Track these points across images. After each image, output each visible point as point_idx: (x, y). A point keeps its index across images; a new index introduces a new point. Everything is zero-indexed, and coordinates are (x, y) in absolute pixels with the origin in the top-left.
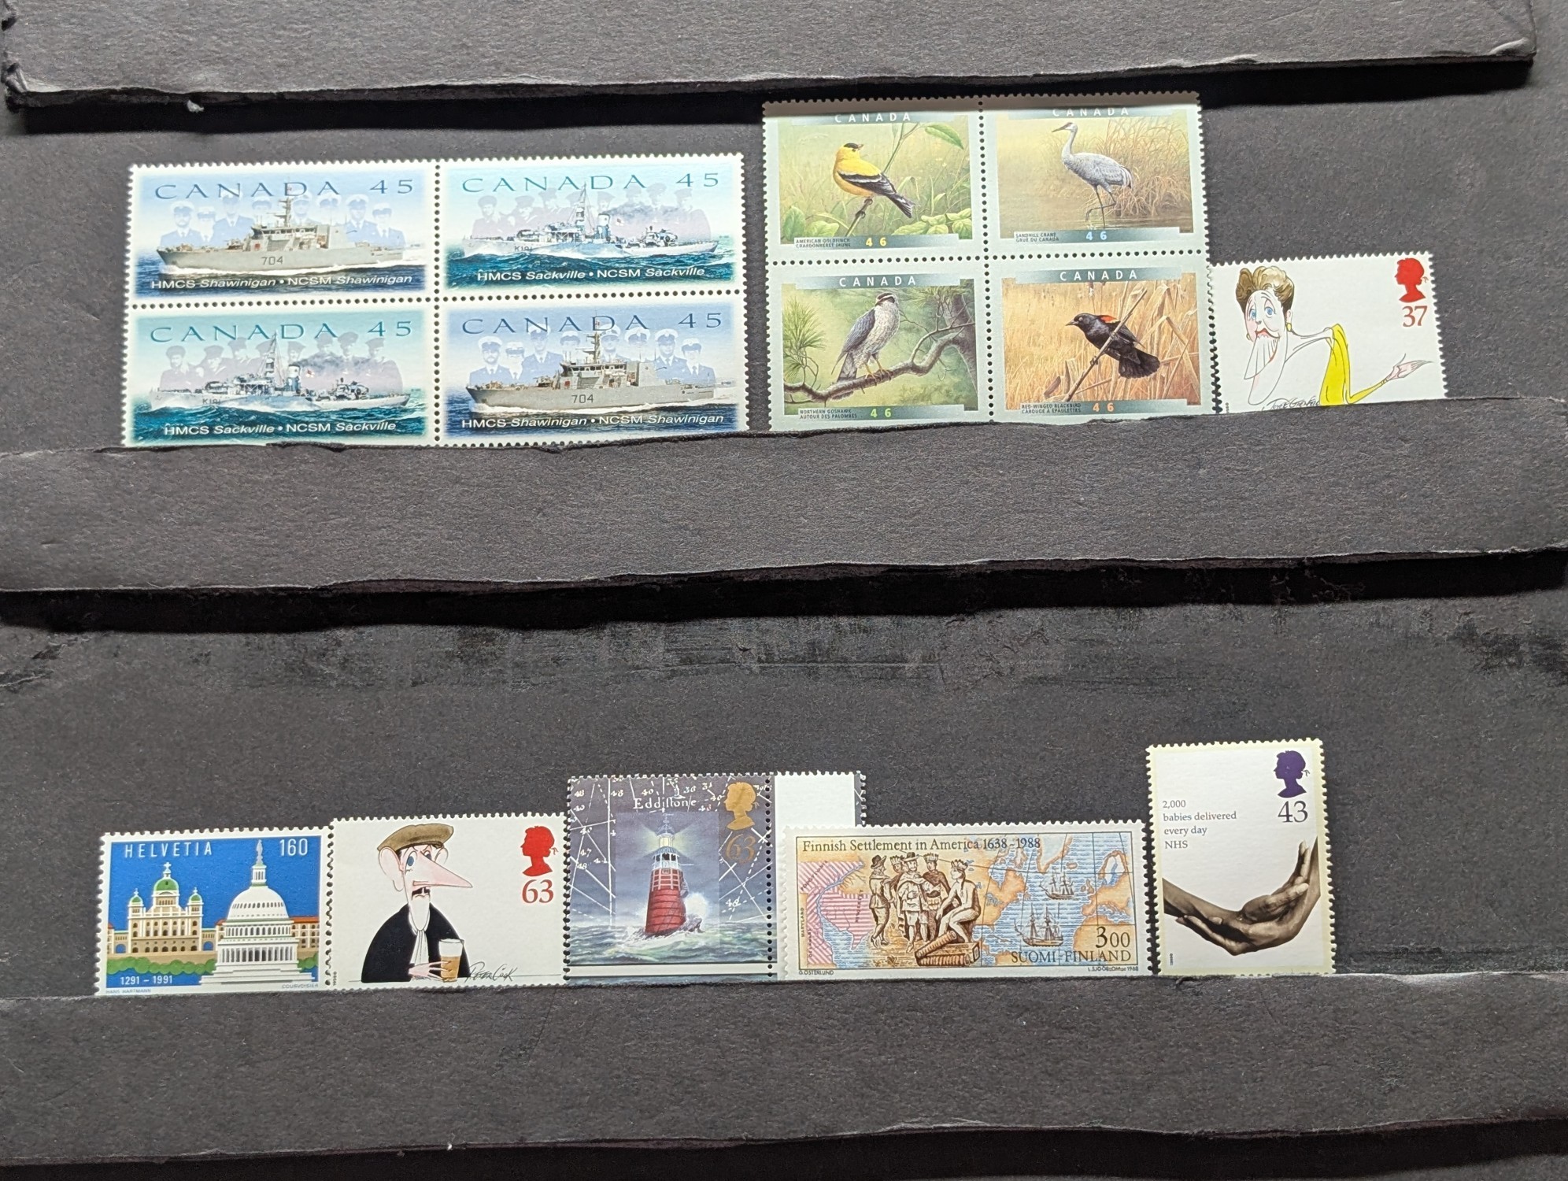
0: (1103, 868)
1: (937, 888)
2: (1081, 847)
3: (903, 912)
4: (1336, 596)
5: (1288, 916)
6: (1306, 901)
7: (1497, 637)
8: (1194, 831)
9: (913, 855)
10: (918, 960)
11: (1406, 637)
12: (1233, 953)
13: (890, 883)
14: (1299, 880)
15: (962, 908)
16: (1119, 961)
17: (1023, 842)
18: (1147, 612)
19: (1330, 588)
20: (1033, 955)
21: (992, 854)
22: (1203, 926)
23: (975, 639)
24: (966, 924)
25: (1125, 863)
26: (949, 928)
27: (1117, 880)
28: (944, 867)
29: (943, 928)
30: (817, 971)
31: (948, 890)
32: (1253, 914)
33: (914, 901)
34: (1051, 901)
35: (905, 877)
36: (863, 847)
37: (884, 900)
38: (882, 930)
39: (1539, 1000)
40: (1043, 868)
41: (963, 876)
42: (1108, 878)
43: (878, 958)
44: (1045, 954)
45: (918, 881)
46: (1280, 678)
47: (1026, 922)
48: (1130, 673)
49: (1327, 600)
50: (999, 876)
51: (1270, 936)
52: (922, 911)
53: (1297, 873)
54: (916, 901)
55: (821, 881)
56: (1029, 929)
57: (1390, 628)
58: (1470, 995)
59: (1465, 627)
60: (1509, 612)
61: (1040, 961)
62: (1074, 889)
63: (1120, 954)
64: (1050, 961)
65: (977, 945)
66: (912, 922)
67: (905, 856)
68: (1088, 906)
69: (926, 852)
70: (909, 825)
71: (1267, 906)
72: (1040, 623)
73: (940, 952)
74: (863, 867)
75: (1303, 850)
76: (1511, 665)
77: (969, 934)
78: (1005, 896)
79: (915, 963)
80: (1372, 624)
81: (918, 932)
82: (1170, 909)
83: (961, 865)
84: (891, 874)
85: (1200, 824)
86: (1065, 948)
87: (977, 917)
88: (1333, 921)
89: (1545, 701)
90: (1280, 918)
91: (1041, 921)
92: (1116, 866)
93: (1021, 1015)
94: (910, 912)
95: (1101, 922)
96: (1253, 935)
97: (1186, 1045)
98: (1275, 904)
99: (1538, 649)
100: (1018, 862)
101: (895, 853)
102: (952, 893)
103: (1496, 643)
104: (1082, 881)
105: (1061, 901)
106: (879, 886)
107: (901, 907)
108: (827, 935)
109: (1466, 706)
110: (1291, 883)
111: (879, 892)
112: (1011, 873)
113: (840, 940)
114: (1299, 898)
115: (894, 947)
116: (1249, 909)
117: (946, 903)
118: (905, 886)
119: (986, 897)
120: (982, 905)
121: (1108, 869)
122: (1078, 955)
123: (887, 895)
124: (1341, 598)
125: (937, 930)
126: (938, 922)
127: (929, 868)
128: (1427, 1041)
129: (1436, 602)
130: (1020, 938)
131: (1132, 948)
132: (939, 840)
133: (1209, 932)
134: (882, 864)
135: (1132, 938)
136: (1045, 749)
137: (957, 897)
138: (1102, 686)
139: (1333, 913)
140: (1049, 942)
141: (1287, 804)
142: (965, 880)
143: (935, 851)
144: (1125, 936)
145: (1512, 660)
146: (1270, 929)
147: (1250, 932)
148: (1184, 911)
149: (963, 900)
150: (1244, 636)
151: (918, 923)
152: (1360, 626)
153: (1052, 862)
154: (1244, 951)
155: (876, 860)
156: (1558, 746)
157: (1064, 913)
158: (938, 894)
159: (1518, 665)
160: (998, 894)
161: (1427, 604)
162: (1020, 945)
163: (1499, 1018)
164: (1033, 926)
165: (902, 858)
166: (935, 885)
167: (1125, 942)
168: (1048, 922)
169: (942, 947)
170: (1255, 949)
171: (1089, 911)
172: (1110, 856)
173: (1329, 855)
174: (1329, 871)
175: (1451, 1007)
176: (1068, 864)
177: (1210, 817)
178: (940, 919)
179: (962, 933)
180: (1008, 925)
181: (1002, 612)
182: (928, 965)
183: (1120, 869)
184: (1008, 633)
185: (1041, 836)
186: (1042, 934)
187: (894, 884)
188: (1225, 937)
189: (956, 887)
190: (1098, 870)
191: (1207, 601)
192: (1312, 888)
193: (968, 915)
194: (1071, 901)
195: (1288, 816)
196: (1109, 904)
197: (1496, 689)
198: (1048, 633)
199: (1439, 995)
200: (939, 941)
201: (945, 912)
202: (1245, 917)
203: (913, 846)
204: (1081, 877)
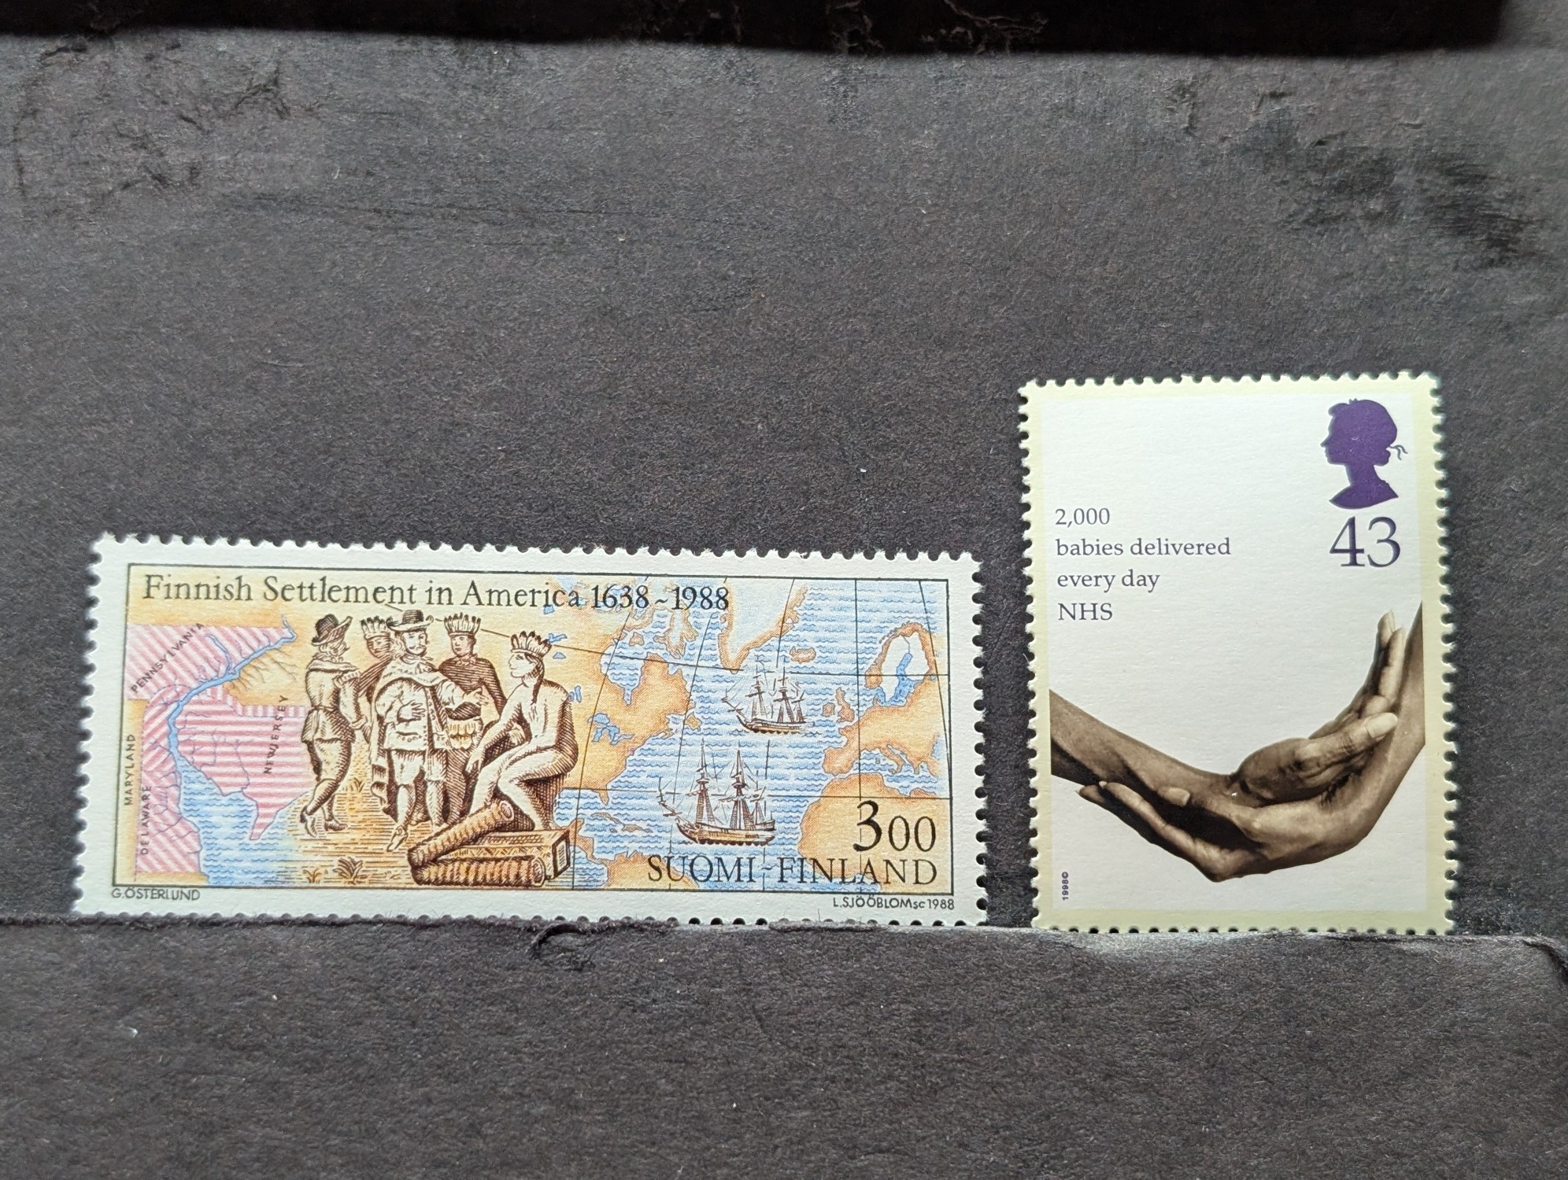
0: (878, 664)
1: (472, 698)
2: (826, 612)
3: (388, 752)
4: (978, 40)
5: (1348, 790)
6: (1390, 755)
7: (1342, 154)
8: (1130, 580)
9: (419, 616)
10: (416, 868)
11: (1135, 143)
12: (1213, 875)
13: (357, 683)
14: (1377, 704)
15: (530, 746)
16: (909, 886)
17: (688, 595)
18: (532, 54)
19: (965, 22)
20: (701, 866)
21: (610, 620)
22: (1144, 808)
23: (107, 96)
24: (537, 785)
25: (930, 654)
26: (497, 794)
27: (909, 690)
28: (494, 648)
29: (481, 793)
30: (158, 891)
31: (500, 702)
32: (1264, 783)
33: (413, 727)
34: (751, 737)
35: (395, 669)
36: (295, 594)
37: (339, 721)
38: (328, 797)
39: (1414, 1005)
40: (732, 657)
41: (538, 671)
42: (889, 685)
43: (316, 861)
44: (730, 862)
45: (426, 679)
46: (836, 224)
47: (687, 784)
48: (481, 195)
49: (956, 48)
50: (626, 672)
51: (1303, 838)
52: (434, 751)
53: (1373, 687)
54: (419, 726)
55: (184, 670)
56: (695, 801)
57: (1097, 120)
58: (1248, 987)
59: (1269, 127)
60: (1373, 97)
61: (713, 880)
62: (805, 710)
63: (910, 867)
64: (741, 879)
65: (565, 837)
66: (406, 773)
67: (398, 617)
68: (841, 751)
69: (450, 611)
70: (412, 545)
71: (1299, 765)
72: (272, 67)
73: (472, 852)
74: (291, 641)
75: (1387, 635)
76: (1373, 218)
77: (546, 809)
78: (638, 722)
79: (406, 876)
80: (1056, 109)
81: (420, 800)
82: (1066, 765)
83: (534, 644)
84: (358, 658)
85: (1143, 565)
86: (780, 850)
87: (568, 769)
88: (1453, 805)
89: (1446, 302)
90: (1329, 793)
91: (723, 785)
92: (907, 659)
93: (126, 1010)
94: (401, 752)
95: (868, 791)
96: (1261, 832)
97: (545, 1095)
98: (1316, 761)
99: (1439, 185)
100: (675, 641)
101: (372, 610)
102: (509, 711)
103: (1340, 164)
104: (825, 691)
105: (773, 738)
106: (329, 688)
107: (381, 741)
108: (190, 803)
109: (1264, 305)
110: (1358, 711)
111: (327, 702)
112: (655, 668)
113: (222, 818)
114: (1375, 748)
115: (357, 835)
116: (1253, 771)
117: (493, 734)
118: (393, 690)
119: (592, 721)
120: (580, 741)
121: (890, 666)
122: (808, 868)
123: (347, 710)
124: (988, 48)
125: (468, 798)
126: (470, 779)
127: (456, 649)
128: (1138, 1099)
129: (1206, 65)
130: (671, 823)
131: (939, 855)
132: (484, 583)
133: (1158, 822)
134: (341, 635)
135: (942, 829)
136: (260, 365)
137: (520, 720)
138: (411, 222)
139: (1453, 787)
140: (741, 835)
141: (1352, 523)
142: (541, 681)
143: (472, 610)
144: (925, 826)
145: (1375, 205)
146: (1303, 820)
147: (1257, 825)
148: (1098, 771)
149: (535, 727)
150: (760, 122)
151: (421, 780)
152: (1029, 114)
153: (755, 645)
154: (1240, 872)
155: (326, 627)
156: (1473, 407)
157: (779, 767)
158: (475, 712)
159: (1389, 217)
160: (623, 718)
161: (1186, 70)
162: (668, 840)
163: (1314, 1045)
164: (703, 794)
165: (390, 624)
166: (467, 691)
167: (925, 839)
168: (740, 786)
169: (476, 838)
170: (1265, 866)
171: (840, 762)
172: (895, 634)
173: (1449, 647)
174: (1447, 687)
175: (1201, 1016)
176: (794, 651)
177: (1165, 548)
178: (475, 772)
179: (527, 806)
180: (641, 791)
181: (182, 36)
182: (441, 883)
183: (918, 666)
184: (192, 84)
185: (731, 584)
186: (723, 814)
187: (368, 686)
188: (1194, 833)
189: (518, 696)
190: (864, 668)
191: (674, 35)
192: (1407, 726)
193: (545, 763)
194: (796, 739)
195: (1354, 551)
196: (888, 747)
197: (1335, 271)
198: (291, 90)
199: (1173, 984)
200: (471, 824)
201: (489, 756)
202: (1244, 788)
203: (420, 597)
204: (822, 682)
